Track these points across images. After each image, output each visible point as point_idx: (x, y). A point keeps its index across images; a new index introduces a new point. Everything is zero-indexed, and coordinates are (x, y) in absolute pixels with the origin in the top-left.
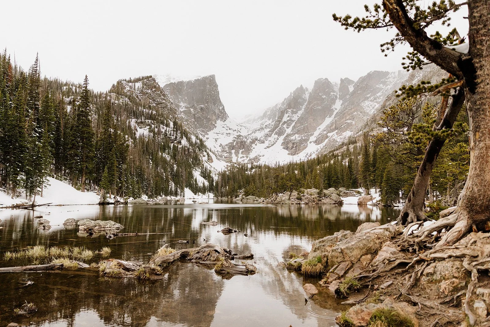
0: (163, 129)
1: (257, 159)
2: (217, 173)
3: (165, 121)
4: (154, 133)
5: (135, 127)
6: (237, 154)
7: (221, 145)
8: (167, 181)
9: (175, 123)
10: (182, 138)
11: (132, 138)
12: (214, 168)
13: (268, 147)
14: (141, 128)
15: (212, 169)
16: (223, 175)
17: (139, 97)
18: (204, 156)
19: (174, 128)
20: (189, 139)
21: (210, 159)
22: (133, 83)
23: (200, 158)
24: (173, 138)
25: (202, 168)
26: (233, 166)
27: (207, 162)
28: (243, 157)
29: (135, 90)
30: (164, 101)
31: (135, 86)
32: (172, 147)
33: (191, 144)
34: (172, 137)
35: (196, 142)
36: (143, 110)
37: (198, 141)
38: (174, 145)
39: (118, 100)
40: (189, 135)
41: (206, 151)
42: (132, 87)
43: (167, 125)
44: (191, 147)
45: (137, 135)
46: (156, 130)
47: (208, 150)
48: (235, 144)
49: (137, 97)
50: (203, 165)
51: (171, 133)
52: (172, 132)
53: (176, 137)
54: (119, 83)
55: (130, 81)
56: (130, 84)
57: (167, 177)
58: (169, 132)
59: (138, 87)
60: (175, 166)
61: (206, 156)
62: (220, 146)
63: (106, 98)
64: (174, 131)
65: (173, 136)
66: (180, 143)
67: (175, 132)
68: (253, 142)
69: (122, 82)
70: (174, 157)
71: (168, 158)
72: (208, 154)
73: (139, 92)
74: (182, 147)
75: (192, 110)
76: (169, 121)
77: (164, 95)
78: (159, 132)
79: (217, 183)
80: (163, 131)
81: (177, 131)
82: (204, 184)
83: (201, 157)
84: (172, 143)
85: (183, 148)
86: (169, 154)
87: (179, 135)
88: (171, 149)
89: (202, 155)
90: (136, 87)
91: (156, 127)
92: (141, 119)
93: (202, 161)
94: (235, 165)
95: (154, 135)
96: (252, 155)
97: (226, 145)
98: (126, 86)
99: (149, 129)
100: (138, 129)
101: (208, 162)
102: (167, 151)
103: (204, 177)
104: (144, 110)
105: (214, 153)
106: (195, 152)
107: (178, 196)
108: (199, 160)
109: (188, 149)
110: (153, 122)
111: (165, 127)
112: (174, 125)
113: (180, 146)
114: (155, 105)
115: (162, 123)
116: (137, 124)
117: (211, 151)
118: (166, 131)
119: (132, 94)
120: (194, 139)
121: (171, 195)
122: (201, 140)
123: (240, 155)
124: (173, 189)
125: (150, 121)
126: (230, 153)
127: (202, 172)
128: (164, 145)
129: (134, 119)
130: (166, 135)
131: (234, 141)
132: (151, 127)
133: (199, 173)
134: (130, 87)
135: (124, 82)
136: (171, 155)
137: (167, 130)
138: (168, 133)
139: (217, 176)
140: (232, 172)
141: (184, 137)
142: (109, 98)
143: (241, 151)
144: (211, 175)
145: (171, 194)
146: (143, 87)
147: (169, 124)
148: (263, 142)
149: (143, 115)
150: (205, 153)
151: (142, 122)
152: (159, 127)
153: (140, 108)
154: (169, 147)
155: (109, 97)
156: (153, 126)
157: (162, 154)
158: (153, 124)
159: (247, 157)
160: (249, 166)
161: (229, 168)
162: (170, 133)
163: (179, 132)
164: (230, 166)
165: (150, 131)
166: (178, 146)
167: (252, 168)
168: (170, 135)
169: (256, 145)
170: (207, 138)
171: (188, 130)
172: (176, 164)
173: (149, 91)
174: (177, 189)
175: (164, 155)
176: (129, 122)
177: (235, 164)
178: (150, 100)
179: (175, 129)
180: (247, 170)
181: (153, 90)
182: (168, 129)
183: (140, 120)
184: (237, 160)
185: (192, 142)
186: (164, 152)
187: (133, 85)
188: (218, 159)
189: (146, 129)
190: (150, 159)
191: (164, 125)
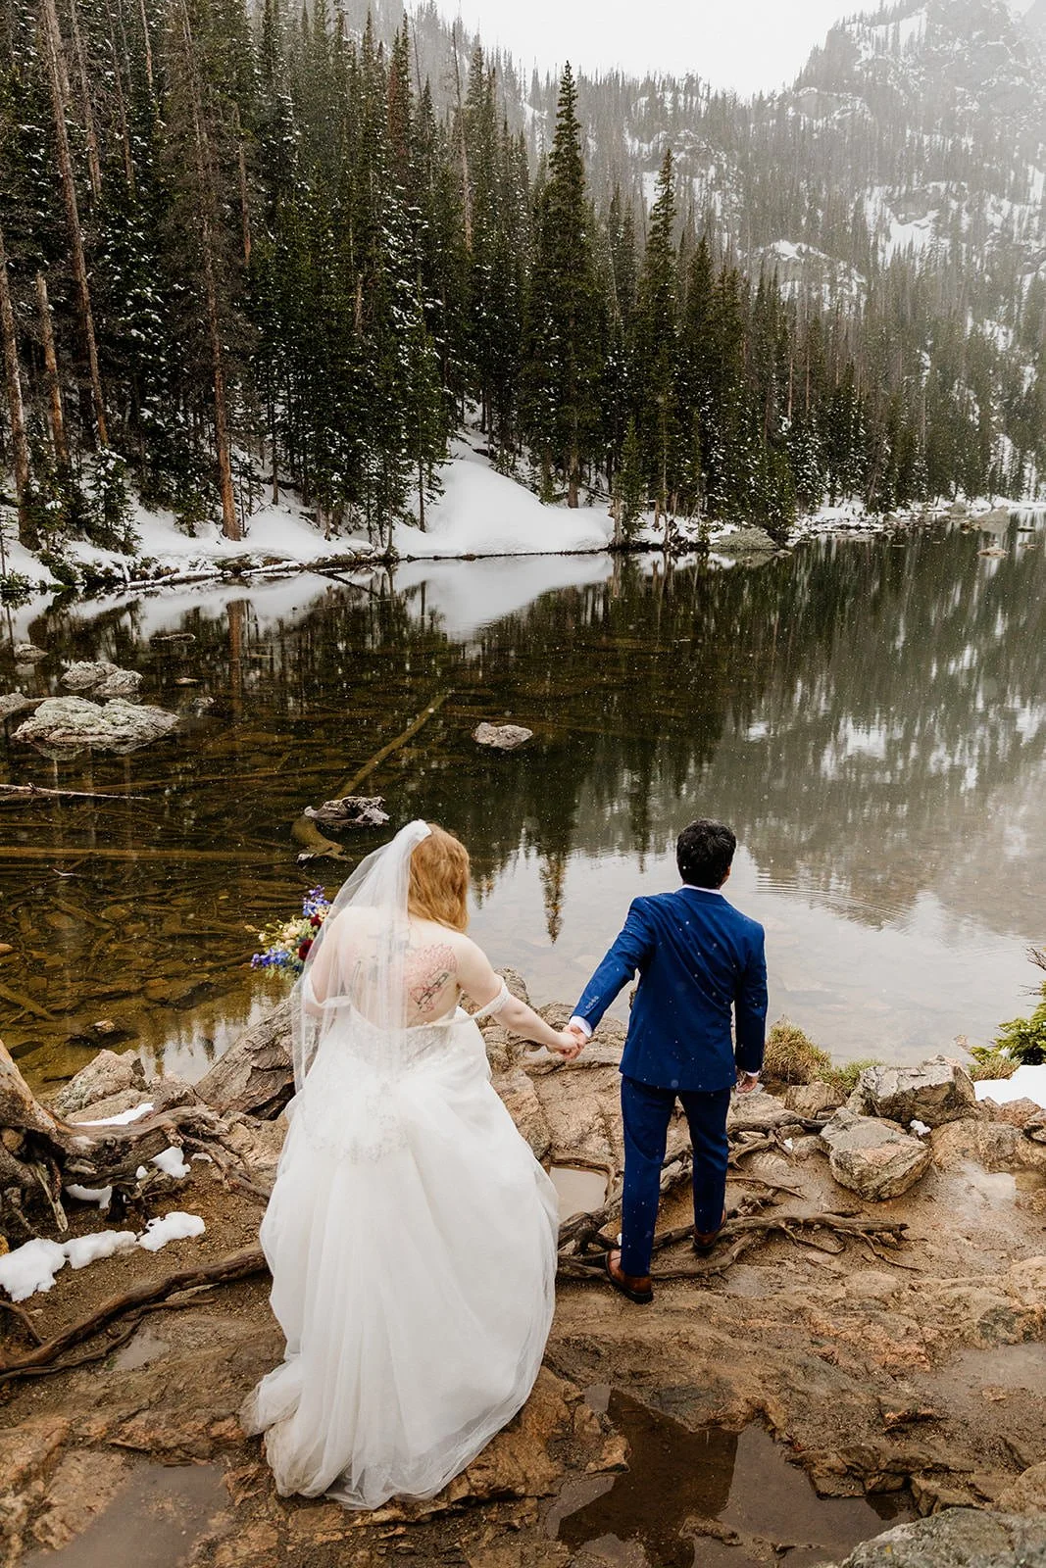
0: (998, 211)
3: (1013, 173)
4: (957, 238)
5: (882, 220)
8: (985, 437)
11: (860, 271)
14: (902, 222)
17: (912, 82)
22: (892, 25)
29: (895, 52)
30: (1019, 81)
31: (896, 36)
32: (1025, 291)
34: (1034, 243)
36: (921, 141)
38: (1036, 281)
39: (828, 113)
42: (886, 44)
43: (1019, 193)
45: (885, 257)
46: (966, 220)
49: (904, 85)
51: (1028, 228)
52: (1036, 222)
54: (837, 36)
55: (881, 18)
56: (879, 31)
57: (984, 417)
58: (1020, 226)
59: (912, 36)
60: (1029, 370)
63: (780, 113)
69: (848, 28)
70: (1028, 333)
71: (1000, 337)
73: (911, 58)
76: (1031, 168)
77: (1021, 52)
78: (980, 227)
80: (996, 220)
84: (1030, 270)
86: (1008, 321)
88: (1020, 297)
90: (903, 41)
91: (970, 209)
92: (910, 184)
95: (955, 244)
98: (860, 47)
99: (937, 220)
100: (895, 228)
102: (1002, 309)
104: (926, 139)
107: (1024, 496)
110: (954, 190)
111: (1006, 204)
114: (975, 107)
115: (997, 186)
116: (891, 207)
118: (1008, 220)
119: (886, 74)
121: (993, 492)
124: (1005, 468)
125: (943, 186)
128: (994, 288)
129: (880, 185)
130: (1005, 237)
132: (944, 210)
134: (878, 43)
135: (854, 27)
136: (1017, 328)
137: (1016, 215)
138: (1016, 229)
142: (791, 112)
145: (996, 486)
146: (930, 32)
147: (1027, 185)
149: (920, 159)
151: (909, 197)
152: (982, 206)
153: (908, 132)
154: (1012, 290)
155: (791, 109)
156: (954, 204)
157: (978, 320)
158: (955, 197)
162: (1024, 225)
165: (937, 233)
168: (1027, 237)
172: (1035, 362)
173: (958, 46)
174: (1021, 468)
175: (989, 328)
176: (859, 205)
178: (958, 89)
181: (975, 34)
182: (1017, 208)
183: (904, 188)
186: (991, 314)
187: (891, 32)
189: (923, 222)
190: (925, 348)
191: (1002, 196)
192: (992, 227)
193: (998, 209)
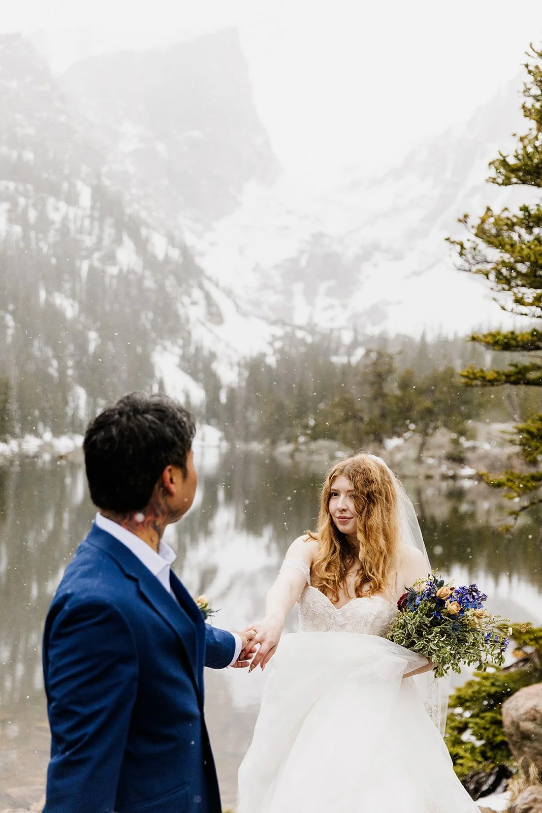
0: (57, 211)
1: (376, 313)
2: (235, 359)
3: (65, 186)
4: (26, 226)
6: (310, 295)
7: (256, 268)
8: (63, 387)
9: (98, 192)
10: (118, 241)
12: (227, 345)
13: (417, 274)
15: (219, 349)
16: (254, 367)
18: (194, 303)
19: (93, 208)
20: (142, 246)
21: (215, 315)
23: (181, 311)
24: (89, 241)
25: (187, 342)
26: (289, 338)
27: (203, 324)
28: (332, 307)
30: (63, 118)
32: (84, 273)
33: (150, 262)
34: (87, 238)
35: (166, 255)
37: (175, 254)
38: (91, 266)
40: (144, 231)
41: (201, 287)
43: (72, 199)
44: (148, 273)
46: (32, 215)
47: (208, 285)
48: (303, 262)
50: (189, 333)
51: (82, 227)
52: (87, 223)
53: (100, 240)
57: (62, 370)
58: (75, 222)
60: (93, 335)
61: (203, 303)
62: (254, 270)
64: (92, 217)
65: (90, 234)
66: (111, 258)
67: (96, 224)
68: (366, 255)
70: (89, 306)
71: (69, 308)
72: (208, 297)
74: (121, 271)
75: (161, 147)
76: (79, 182)
77: (63, 98)
78: (44, 223)
79: (232, 393)
80: (56, 217)
81: (101, 220)
82: (187, 397)
83: (183, 304)
84: (85, 258)
85: (123, 277)
86: (73, 295)
87: (109, 231)
88: (80, 278)
89: (186, 300)
91: (35, 206)
93: (188, 320)
94: (300, 334)
95: (25, 231)
96: (361, 301)
97: (277, 267)
99: (9, 211)
101: (209, 325)
102: (67, 286)
103: (194, 375)
105: (229, 293)
106: (161, 288)
108: (177, 316)
109: (141, 279)
110: (21, 189)
111: (62, 205)
112: (94, 199)
113: (113, 270)
114: (31, 131)
115: (55, 191)
117: (217, 285)
118: (65, 218)
120: (160, 247)
122: (185, 251)
123: (322, 300)
125: (12, 185)
126: (289, 294)
127: (184, 358)
128: (59, 269)
130: (64, 230)
131: (302, 252)
132: (15, 204)
133: (176, 360)
136: (80, 302)
137: (71, 215)
138: (72, 226)
139: (236, 369)
140: (284, 358)
141: (125, 238)
143: (323, 287)
144: (215, 366)
147: (78, 195)
148: (399, 257)
150: (197, 294)
152: (44, 205)
154: (75, 274)
156: (22, 201)
157: (49, 293)
158: (22, 195)
159: (345, 307)
160: (347, 338)
161: (278, 344)
162: (79, 224)
163: (109, 221)
164: (281, 338)
165: (11, 221)
166: (103, 272)
167: (355, 344)
168: (81, 233)
169: (375, 265)
170: (212, 244)
171: (143, 214)
172: (97, 329)
175: (57, 299)
177: (301, 328)
179: (96, 214)
180: (336, 352)
181: (27, 79)
182: (72, 211)
184: (311, 317)
185: (154, 256)
186: (59, 289)
188: (245, 315)
190: (7, 311)
191: (58, 199)
192: (53, 223)
193: (57, 209)
